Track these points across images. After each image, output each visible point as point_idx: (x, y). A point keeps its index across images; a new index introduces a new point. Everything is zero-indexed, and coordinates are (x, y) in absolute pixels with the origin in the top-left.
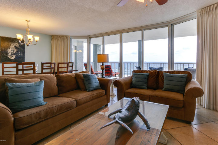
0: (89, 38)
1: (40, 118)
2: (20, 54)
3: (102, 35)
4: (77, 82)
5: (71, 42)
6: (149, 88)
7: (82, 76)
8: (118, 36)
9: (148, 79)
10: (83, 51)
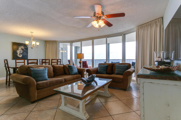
0: (71, 42)
1: (47, 85)
2: (25, 54)
3: (81, 40)
4: (64, 70)
5: (59, 45)
6: (107, 73)
7: (68, 67)
8: (91, 41)
9: (107, 68)
10: (67, 51)
